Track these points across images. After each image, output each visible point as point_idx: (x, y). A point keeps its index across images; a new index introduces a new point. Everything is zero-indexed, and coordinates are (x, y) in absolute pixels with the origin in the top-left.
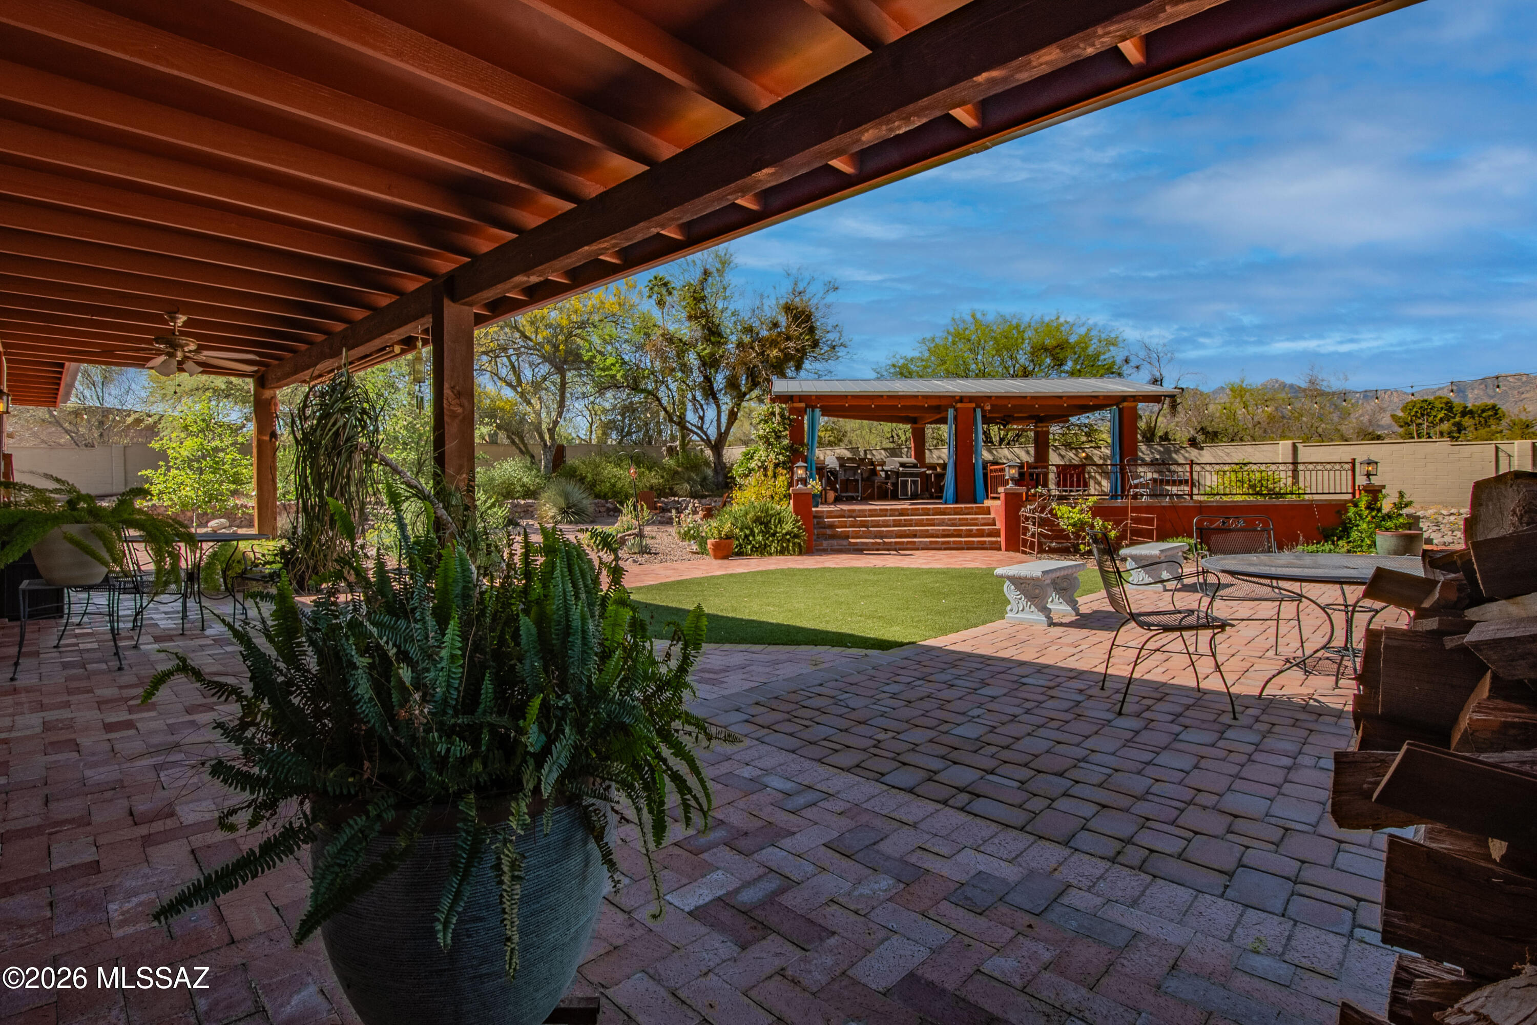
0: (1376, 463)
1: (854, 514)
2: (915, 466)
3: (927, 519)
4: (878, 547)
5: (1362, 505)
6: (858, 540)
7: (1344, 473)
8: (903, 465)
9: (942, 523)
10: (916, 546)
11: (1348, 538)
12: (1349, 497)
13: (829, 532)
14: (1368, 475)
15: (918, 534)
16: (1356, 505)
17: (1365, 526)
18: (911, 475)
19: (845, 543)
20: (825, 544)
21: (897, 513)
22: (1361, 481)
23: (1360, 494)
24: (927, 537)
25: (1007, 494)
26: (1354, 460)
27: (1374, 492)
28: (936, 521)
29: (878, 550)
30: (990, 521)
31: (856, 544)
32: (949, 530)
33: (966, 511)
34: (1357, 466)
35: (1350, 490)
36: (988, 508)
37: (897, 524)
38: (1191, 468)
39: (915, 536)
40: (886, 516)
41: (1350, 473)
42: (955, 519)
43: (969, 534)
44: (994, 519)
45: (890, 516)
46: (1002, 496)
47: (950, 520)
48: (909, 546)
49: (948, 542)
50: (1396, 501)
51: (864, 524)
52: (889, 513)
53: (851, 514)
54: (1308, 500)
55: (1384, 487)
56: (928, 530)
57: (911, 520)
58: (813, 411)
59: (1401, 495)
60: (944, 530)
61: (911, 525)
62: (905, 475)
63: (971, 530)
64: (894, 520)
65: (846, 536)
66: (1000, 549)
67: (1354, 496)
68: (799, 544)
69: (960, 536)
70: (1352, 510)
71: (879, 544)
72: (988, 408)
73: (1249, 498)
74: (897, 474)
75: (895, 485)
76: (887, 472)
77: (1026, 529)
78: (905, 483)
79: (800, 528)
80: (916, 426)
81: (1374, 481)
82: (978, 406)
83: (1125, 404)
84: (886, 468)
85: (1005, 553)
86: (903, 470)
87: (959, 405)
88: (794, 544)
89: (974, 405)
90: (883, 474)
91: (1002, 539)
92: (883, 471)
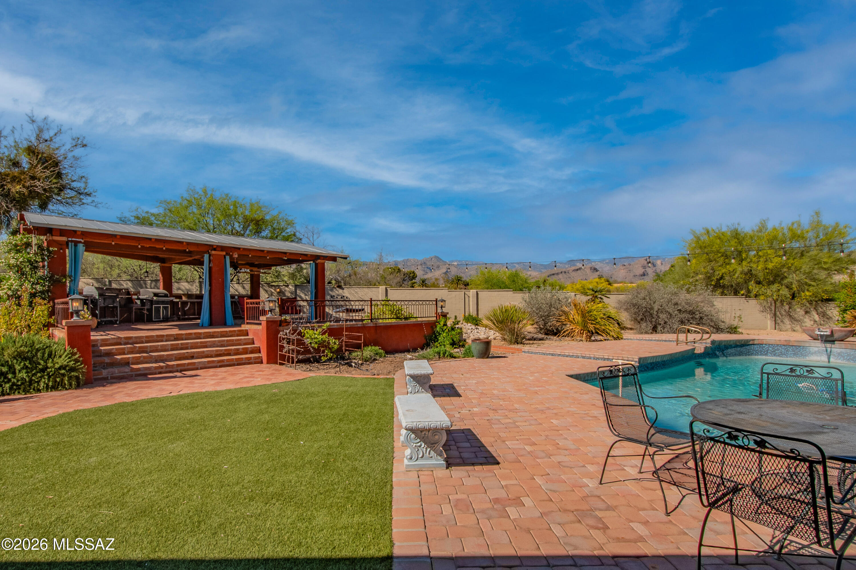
0: (445, 301)
1: (130, 341)
2: (166, 296)
3: (201, 342)
4: (160, 370)
5: (441, 323)
6: (140, 366)
7: (432, 306)
8: (156, 295)
9: (213, 345)
10: (196, 366)
12: (434, 319)
13: (107, 360)
14: (442, 307)
15: (195, 355)
16: (438, 323)
17: (445, 334)
18: (163, 302)
19: (127, 369)
20: (105, 373)
21: (173, 338)
22: (439, 310)
23: (439, 318)
24: (202, 357)
25: (268, 322)
26: (436, 298)
27: (444, 316)
28: (208, 344)
29: (160, 373)
30: (250, 341)
31: (139, 369)
32: (221, 350)
33: (230, 334)
34: (438, 301)
35: (435, 315)
36: (247, 331)
37: (174, 348)
38: (371, 303)
39: (192, 357)
40: (162, 341)
41: (435, 306)
42: (224, 341)
43: (237, 352)
44: (253, 339)
45: (166, 341)
46: (264, 324)
47: (219, 341)
48: (189, 367)
49: (222, 361)
51: (142, 350)
52: (165, 339)
53: (128, 340)
54: (420, 321)
55: (448, 313)
56: (203, 352)
57: (187, 343)
58: (76, 245)
59: (456, 318)
60: (217, 351)
61: (187, 348)
62: (158, 302)
63: (238, 349)
64: (172, 345)
65: (127, 363)
66: (262, 362)
67: (437, 319)
68: (77, 377)
70: (438, 326)
71: (162, 367)
72: (236, 256)
73: (394, 321)
74: (151, 302)
75: (150, 310)
76: (142, 300)
77: (282, 347)
78: (158, 309)
79: (76, 361)
80: (163, 265)
81: (444, 310)
82: (227, 254)
83: (319, 261)
84: (141, 297)
85: (264, 365)
86: (155, 298)
87: (213, 252)
88: (70, 378)
89: (224, 253)
90: (138, 302)
91: (263, 354)
92: (138, 299)
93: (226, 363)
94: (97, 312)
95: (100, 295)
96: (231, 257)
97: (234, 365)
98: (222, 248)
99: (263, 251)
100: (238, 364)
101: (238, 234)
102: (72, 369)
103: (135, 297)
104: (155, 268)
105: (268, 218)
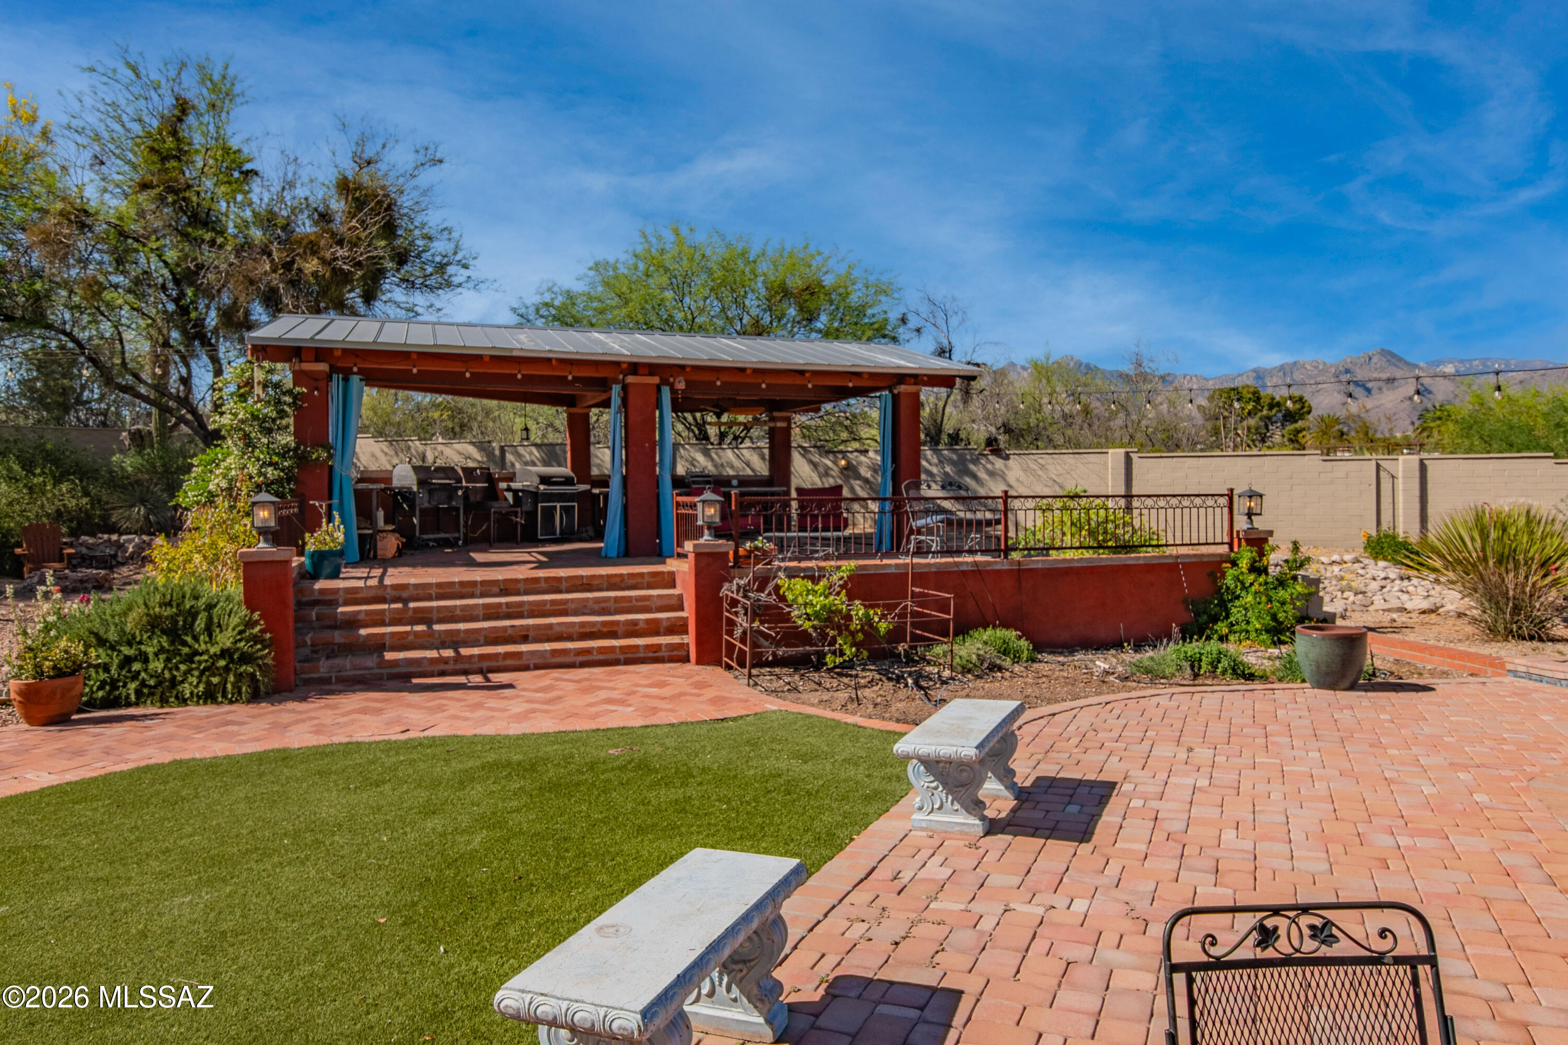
0: (1261, 496)
1: (405, 594)
2: (568, 481)
3: (553, 602)
4: (442, 667)
5: (1244, 564)
6: (401, 655)
7: (1218, 510)
8: (545, 480)
9: (582, 608)
10: (524, 662)
11: (1227, 617)
12: (1224, 549)
13: (338, 637)
14: (1250, 514)
15: (531, 634)
16: (1234, 564)
17: (1250, 598)
18: (561, 497)
19: (370, 661)
20: (324, 667)
21: (496, 590)
22: (1241, 523)
23: (1240, 546)
24: (549, 640)
25: (698, 555)
26: (1232, 490)
27: (1258, 542)
28: (571, 606)
30: (674, 602)
31: (395, 663)
32: (594, 624)
33: (631, 582)
34: (1236, 498)
35: (1226, 539)
36: (672, 574)
37: (492, 613)
38: (1005, 503)
39: (525, 639)
40: (472, 596)
41: (1226, 510)
42: (607, 599)
43: (633, 630)
44: (680, 597)
45: (482, 595)
46: (692, 558)
47: (597, 601)
48: (509, 662)
49: (588, 651)
50: (1288, 555)
51: (424, 617)
52: (478, 590)
53: (401, 594)
54: (1171, 556)
55: (1271, 533)
56: (550, 626)
57: (521, 604)
58: (346, 380)
59: (1296, 547)
60: (582, 624)
61: (520, 616)
62: (549, 497)
63: (635, 623)
64: (486, 606)
65: (379, 646)
66: (684, 660)
67: (1231, 549)
68: (253, 675)
69: (613, 635)
70: (1231, 573)
71: (445, 661)
72: (681, 385)
73: (1088, 554)
74: (535, 496)
75: (531, 515)
76: (515, 492)
77: (731, 623)
78: (549, 513)
79: (255, 639)
80: (573, 410)
81: (1259, 523)
82: (665, 382)
83: (902, 388)
84: (514, 485)
85: (691, 667)
86: (542, 487)
87: (630, 379)
88: (239, 677)
89: (656, 380)
90: (509, 496)
91: (689, 639)
92: (509, 489)
93: (596, 657)
94: (415, 521)
95: (421, 483)
96: (673, 391)
97: (616, 662)
98: (652, 368)
99: (742, 370)
100: (628, 662)
101: (758, 330)
102: (246, 658)
103: (503, 485)
104: (558, 416)
105: (828, 281)
